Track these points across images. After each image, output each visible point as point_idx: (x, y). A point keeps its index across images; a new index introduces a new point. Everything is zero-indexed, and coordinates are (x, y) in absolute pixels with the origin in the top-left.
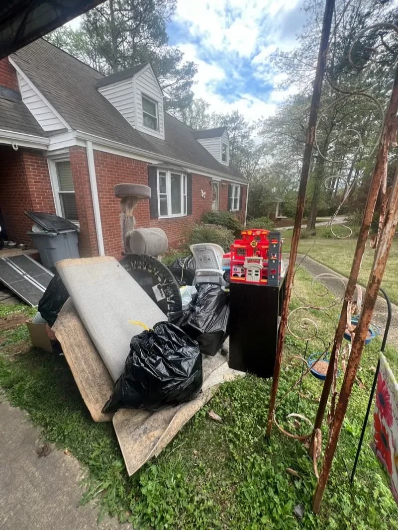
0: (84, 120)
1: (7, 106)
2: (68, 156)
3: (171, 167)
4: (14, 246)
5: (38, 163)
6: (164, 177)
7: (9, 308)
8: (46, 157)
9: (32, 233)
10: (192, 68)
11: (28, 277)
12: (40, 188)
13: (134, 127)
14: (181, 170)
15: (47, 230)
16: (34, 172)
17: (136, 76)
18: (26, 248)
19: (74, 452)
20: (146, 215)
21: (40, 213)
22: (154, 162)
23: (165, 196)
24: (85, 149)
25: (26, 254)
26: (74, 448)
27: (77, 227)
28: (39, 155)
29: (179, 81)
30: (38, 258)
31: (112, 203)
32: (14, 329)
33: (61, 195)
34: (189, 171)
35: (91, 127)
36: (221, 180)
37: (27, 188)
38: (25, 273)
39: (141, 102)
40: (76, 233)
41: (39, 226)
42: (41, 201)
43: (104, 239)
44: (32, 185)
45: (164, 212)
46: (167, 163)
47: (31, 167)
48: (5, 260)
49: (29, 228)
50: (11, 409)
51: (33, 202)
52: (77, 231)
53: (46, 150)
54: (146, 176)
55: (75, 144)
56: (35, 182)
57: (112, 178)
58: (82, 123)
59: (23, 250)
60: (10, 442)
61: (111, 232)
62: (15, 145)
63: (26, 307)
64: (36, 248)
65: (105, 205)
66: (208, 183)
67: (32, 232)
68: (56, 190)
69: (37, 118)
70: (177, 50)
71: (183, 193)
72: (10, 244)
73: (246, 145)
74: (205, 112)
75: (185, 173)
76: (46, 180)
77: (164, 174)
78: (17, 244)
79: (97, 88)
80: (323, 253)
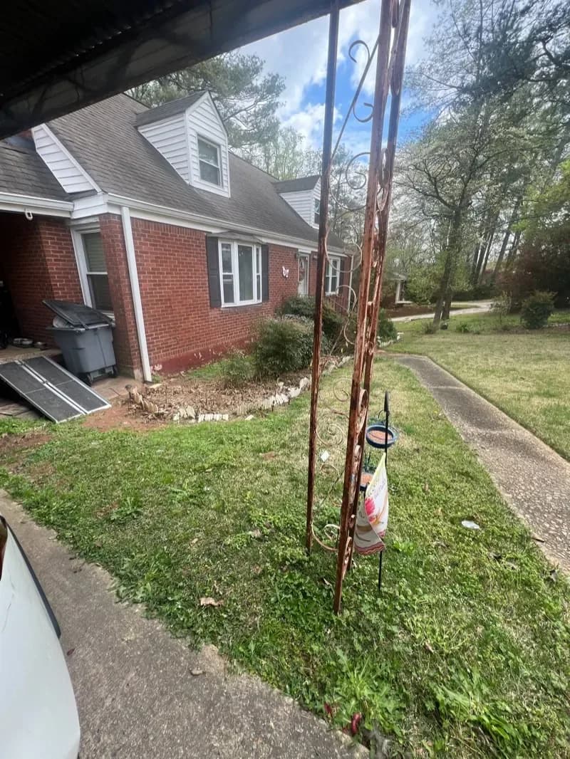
0: (117, 177)
1: (16, 159)
2: (99, 226)
3: (238, 237)
4: (30, 345)
5: (59, 235)
6: (229, 250)
7: (26, 424)
8: (69, 227)
9: (53, 328)
10: (276, 84)
11: (49, 386)
12: (62, 269)
13: (188, 182)
14: (252, 240)
15: (72, 325)
16: (54, 247)
17: (189, 111)
18: (45, 347)
19: (106, 566)
20: (203, 303)
21: (63, 301)
22: (214, 231)
23: (230, 277)
24: (120, 217)
25: (45, 354)
26: (105, 562)
27: (111, 320)
28: (61, 225)
29: (258, 103)
30: (61, 361)
31: (157, 287)
32: (35, 448)
33: (90, 279)
34: (265, 241)
35: (128, 187)
36: (312, 252)
37: (46, 269)
38: (45, 380)
39: (196, 147)
40: (110, 328)
41: (62, 318)
42: (64, 285)
43: (146, 336)
44: (51, 264)
45: (229, 298)
46: (232, 231)
47: (49, 241)
48: (19, 363)
49: (49, 322)
50: (37, 528)
51: (53, 287)
52: (110, 326)
53: (69, 218)
54: (204, 250)
55: (106, 212)
56: (55, 260)
57: (157, 254)
58: (115, 182)
59: (42, 350)
60: (39, 557)
61: (157, 327)
62: (29, 213)
63: (49, 422)
64: (58, 348)
65: (148, 291)
66: (291, 255)
67: (53, 326)
68: (83, 270)
69: (56, 175)
70: (254, 57)
71: (256, 272)
72: (24, 343)
73: (356, 195)
74: (297, 147)
75: (258, 244)
76: (70, 257)
77: (228, 246)
78: (33, 343)
79: (136, 128)
80: (450, 353)
